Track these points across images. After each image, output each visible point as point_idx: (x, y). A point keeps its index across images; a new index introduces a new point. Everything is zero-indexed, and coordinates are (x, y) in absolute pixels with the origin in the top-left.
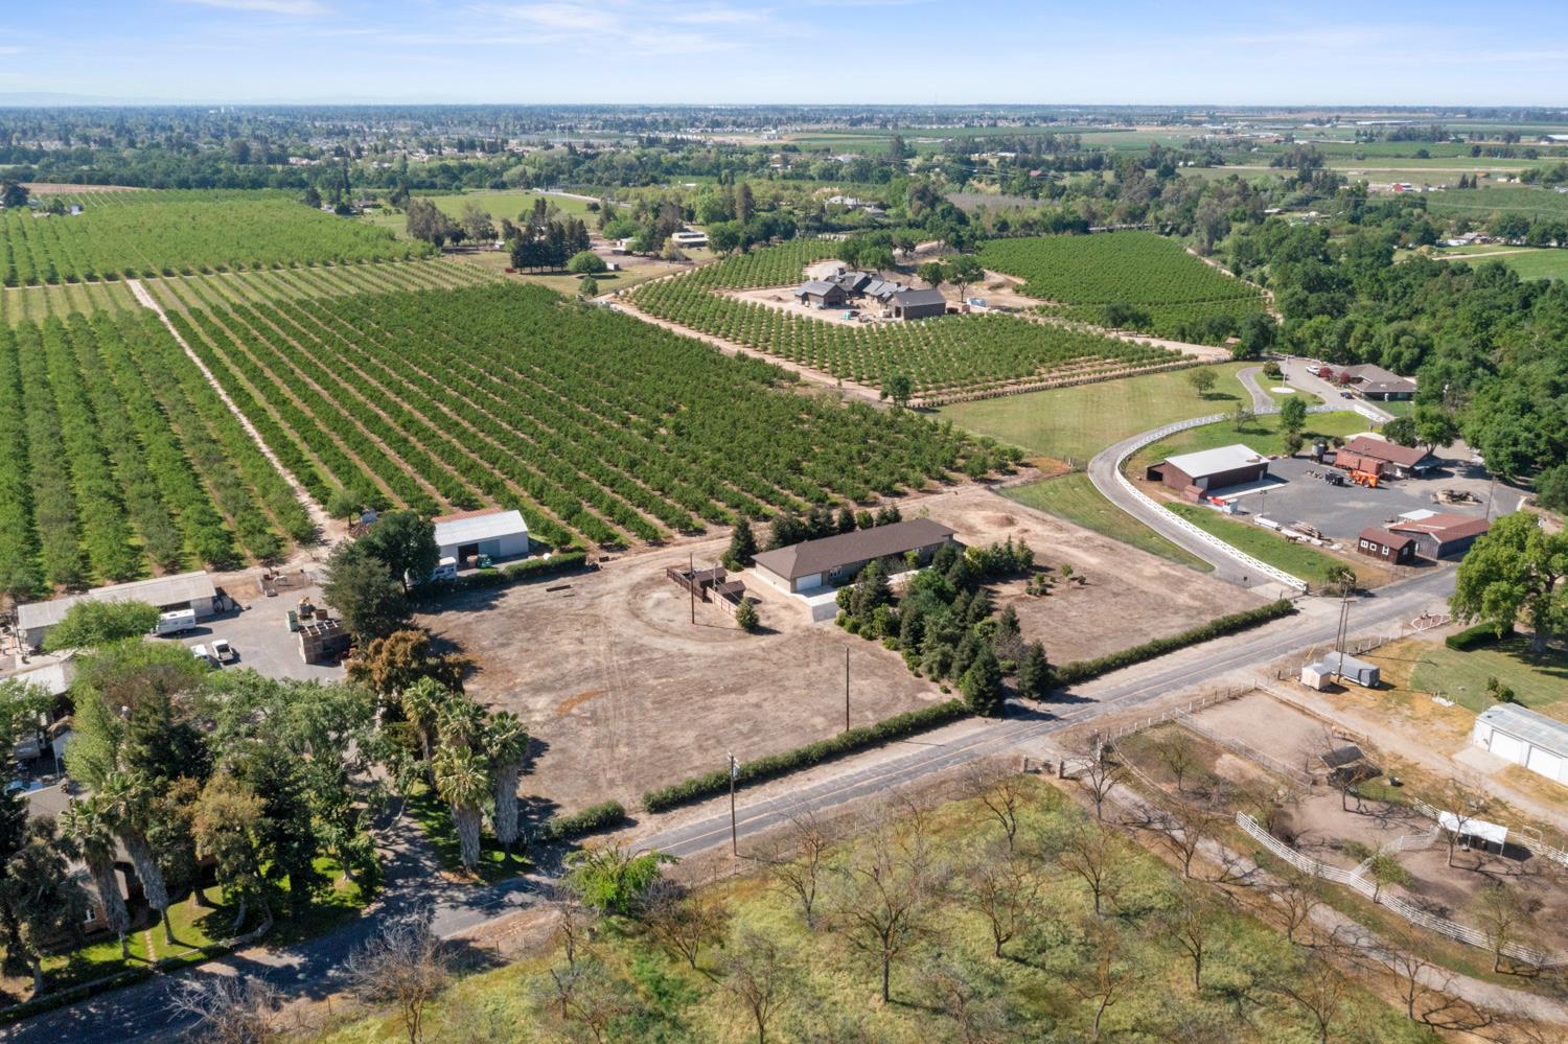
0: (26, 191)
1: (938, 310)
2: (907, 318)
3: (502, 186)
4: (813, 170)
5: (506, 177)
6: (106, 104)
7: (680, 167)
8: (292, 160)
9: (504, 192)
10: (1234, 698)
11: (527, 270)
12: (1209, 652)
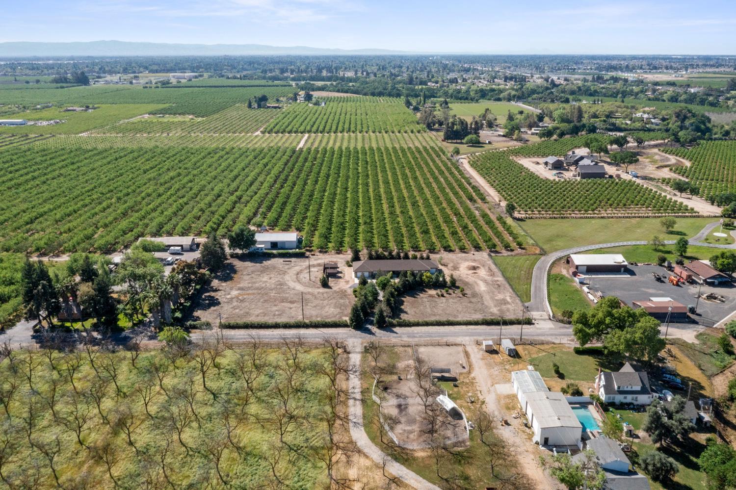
0: (312, 95)
1: (602, 175)
2: (582, 178)
3: (499, 100)
4: (665, 97)
5: (501, 96)
6: (414, 54)
7: (597, 92)
8: (429, 84)
9: (499, 103)
10: (448, 345)
11: (450, 141)
12: (468, 329)
